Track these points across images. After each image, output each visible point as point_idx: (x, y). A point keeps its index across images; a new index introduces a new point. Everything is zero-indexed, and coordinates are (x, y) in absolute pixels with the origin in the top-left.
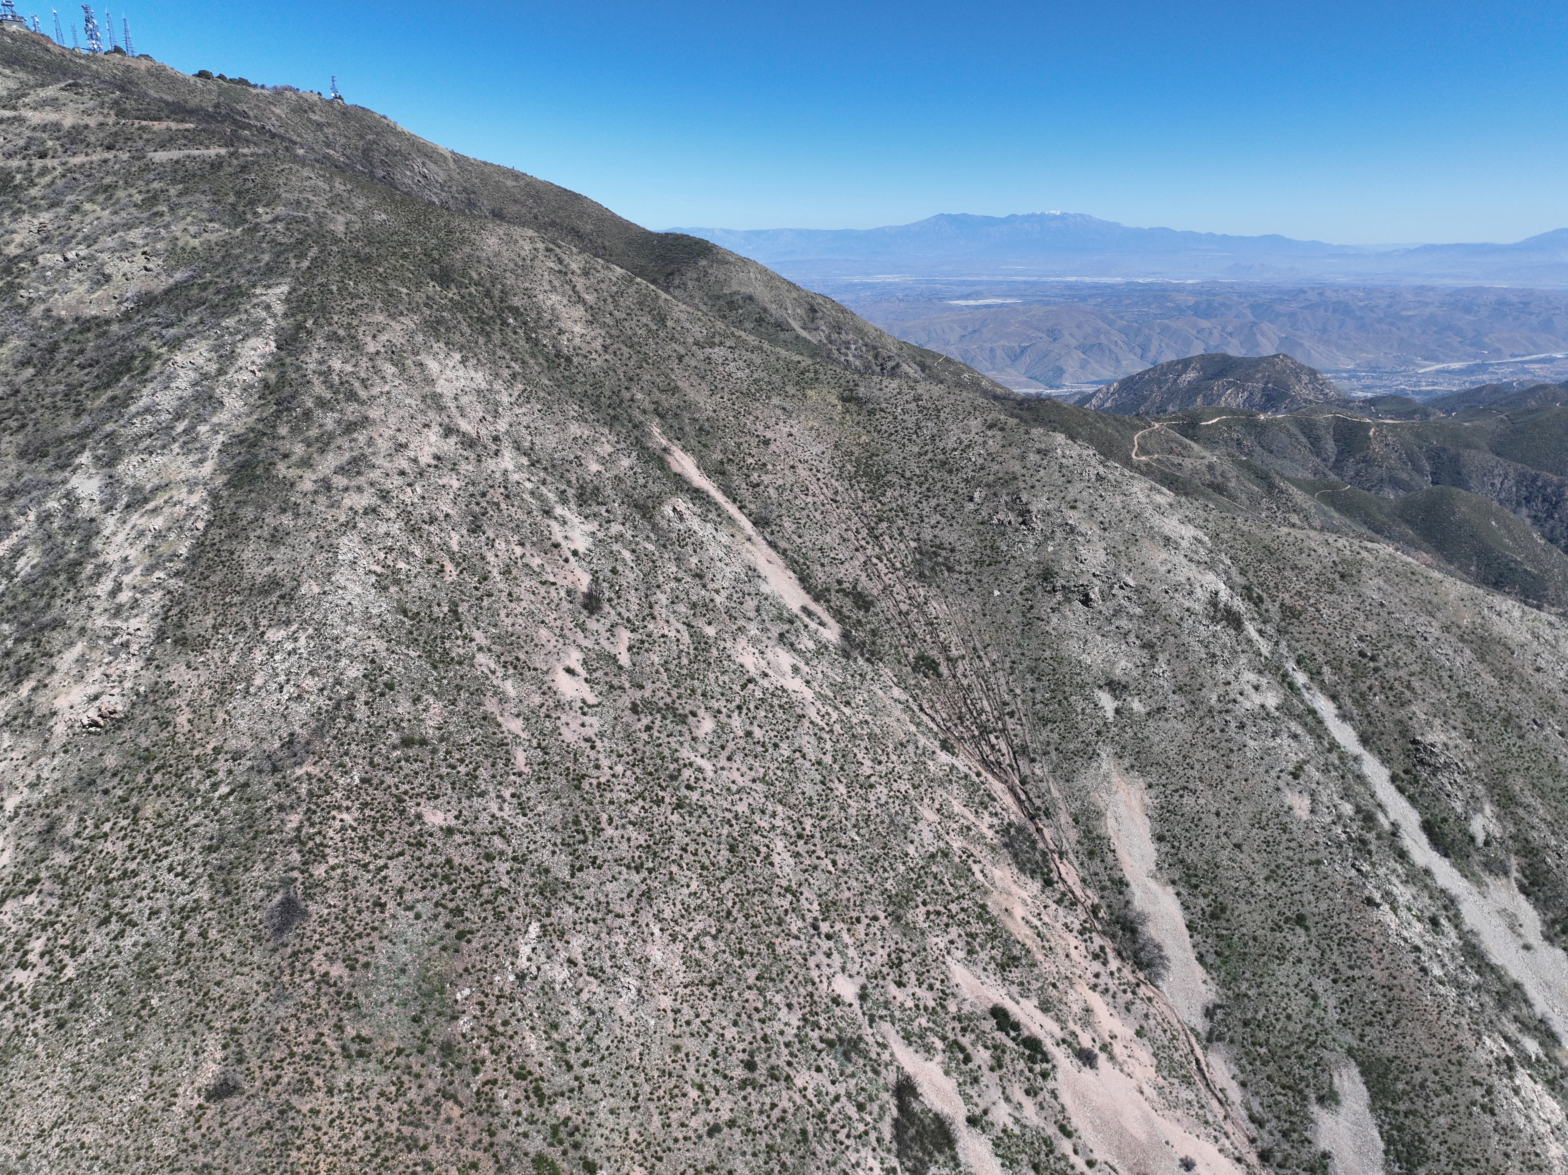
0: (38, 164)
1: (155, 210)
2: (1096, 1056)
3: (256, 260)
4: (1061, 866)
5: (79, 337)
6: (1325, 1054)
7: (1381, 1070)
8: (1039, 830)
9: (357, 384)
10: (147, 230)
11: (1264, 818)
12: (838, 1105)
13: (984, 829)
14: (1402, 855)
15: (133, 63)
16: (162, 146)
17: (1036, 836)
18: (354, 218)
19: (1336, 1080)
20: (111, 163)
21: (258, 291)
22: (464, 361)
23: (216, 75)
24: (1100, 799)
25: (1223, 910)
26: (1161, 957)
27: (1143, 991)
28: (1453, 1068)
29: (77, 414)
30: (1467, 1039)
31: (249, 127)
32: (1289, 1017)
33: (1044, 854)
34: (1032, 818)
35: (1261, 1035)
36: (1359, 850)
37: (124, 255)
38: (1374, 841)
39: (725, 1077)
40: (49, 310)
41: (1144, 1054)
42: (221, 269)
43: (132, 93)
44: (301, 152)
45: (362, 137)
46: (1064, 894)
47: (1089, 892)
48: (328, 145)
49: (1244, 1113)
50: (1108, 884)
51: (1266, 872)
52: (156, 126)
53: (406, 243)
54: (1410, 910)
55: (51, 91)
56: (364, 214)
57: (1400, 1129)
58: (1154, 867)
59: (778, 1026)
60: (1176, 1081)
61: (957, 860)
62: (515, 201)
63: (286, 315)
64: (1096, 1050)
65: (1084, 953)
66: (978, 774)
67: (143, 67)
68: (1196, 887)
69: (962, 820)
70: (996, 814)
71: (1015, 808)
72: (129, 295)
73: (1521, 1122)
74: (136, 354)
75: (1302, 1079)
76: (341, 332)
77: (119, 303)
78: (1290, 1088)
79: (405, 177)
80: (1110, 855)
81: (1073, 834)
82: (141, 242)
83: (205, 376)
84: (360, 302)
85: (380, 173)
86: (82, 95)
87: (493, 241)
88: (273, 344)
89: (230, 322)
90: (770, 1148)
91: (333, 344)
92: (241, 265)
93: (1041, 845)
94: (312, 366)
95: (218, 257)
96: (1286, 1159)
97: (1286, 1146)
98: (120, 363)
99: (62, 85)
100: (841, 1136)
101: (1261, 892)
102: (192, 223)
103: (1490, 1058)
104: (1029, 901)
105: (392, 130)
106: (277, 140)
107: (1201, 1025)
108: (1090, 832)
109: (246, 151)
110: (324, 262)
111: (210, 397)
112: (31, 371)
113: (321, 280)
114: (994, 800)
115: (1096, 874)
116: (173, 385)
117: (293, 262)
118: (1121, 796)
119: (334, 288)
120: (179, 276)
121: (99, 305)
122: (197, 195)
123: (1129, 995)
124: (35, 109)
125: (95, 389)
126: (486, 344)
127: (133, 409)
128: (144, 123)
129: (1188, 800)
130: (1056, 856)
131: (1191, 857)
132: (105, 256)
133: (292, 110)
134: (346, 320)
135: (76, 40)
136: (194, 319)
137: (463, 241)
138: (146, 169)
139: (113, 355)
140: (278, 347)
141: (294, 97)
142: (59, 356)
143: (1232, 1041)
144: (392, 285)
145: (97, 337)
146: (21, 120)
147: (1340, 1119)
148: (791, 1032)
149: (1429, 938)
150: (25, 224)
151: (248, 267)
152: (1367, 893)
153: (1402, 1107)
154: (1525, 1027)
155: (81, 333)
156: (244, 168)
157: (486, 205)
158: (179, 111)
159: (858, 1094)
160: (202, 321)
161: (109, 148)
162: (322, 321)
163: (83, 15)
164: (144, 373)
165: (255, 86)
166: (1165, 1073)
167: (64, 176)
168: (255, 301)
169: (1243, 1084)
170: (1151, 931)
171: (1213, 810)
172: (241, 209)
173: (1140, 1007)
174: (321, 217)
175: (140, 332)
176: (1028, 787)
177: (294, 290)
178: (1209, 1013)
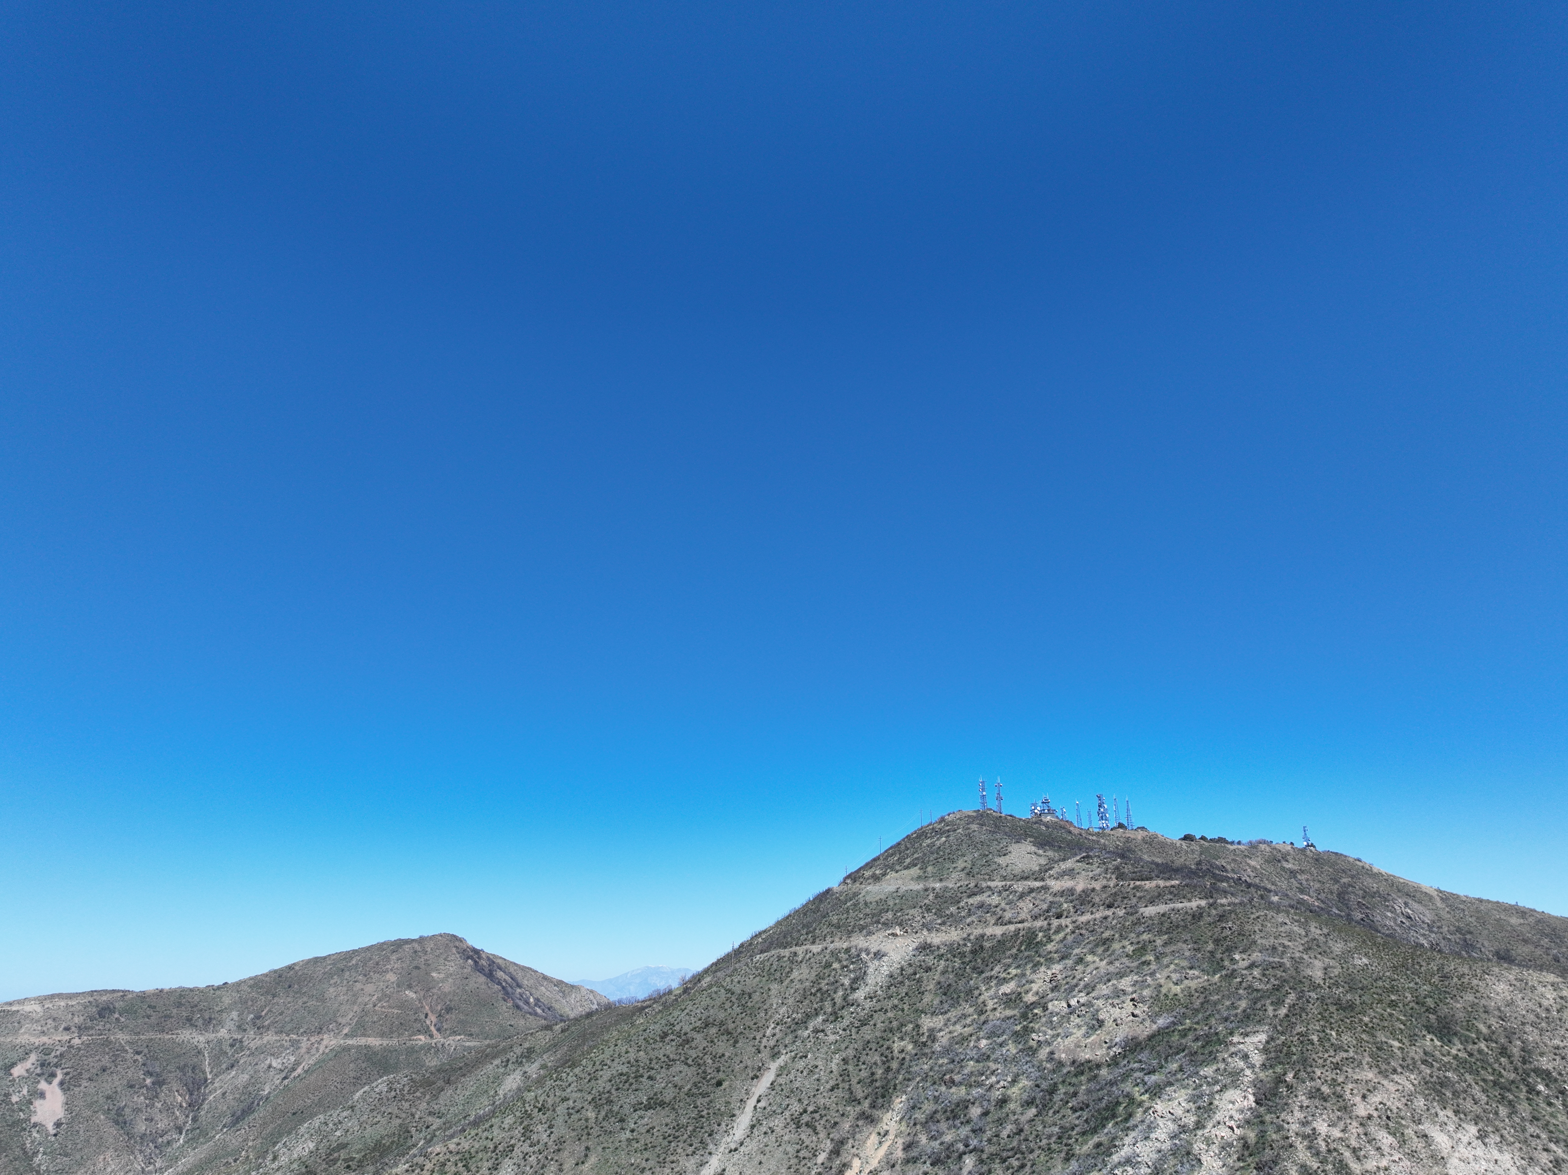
0: (1055, 923)
1: (1143, 959)
3: (1233, 1006)
5: (1074, 1080)
9: (1347, 1154)
10: (1136, 978)
15: (1130, 834)
16: (1152, 902)
18: (1332, 963)
20: (1109, 920)
21: (1235, 1039)
22: (1482, 1136)
23: (1198, 837)
29: (1067, 1160)
31: (1226, 879)
37: (1116, 1001)
40: (1052, 1053)
42: (1200, 1016)
43: (1130, 859)
44: (1275, 899)
45: (1336, 881)
48: (1302, 891)
52: (1148, 885)
53: (1393, 990)
55: (1069, 864)
56: (1343, 959)
62: (1526, 941)
63: (1264, 1066)
67: (1140, 837)
72: (1117, 1040)
74: (1121, 1099)
76: (1325, 1089)
77: (1109, 1048)
79: (1386, 919)
82: (1130, 989)
83: (1183, 1129)
84: (1345, 1055)
85: (1358, 916)
86: (1092, 864)
87: (1501, 987)
88: (1252, 1098)
89: (1208, 1071)
91: (1317, 1102)
92: (1219, 1012)
94: (1295, 1127)
95: (1197, 1004)
98: (1107, 1108)
99: (1078, 858)
102: (1175, 971)
105: (1369, 872)
106: (1252, 890)
109: (1224, 901)
110: (1303, 1009)
111: (1188, 1153)
112: (1033, 1111)
113: (1299, 1029)
116: (1153, 1136)
117: (1270, 1009)
119: (1315, 1038)
120: (1161, 1022)
121: (1092, 1049)
122: (1180, 944)
124: (1057, 879)
125: (1084, 1133)
126: (1509, 1116)
127: (1115, 1158)
128: (1138, 883)
132: (1100, 1003)
133: (1266, 861)
134: (1330, 1076)
135: (1091, 822)
136: (1174, 1066)
137: (1463, 988)
138: (1138, 922)
139: (1100, 1100)
140: (1257, 1102)
141: (1268, 849)
142: (1057, 1098)
144: (1381, 1037)
145: (1089, 1080)
146: (1046, 888)
150: (1041, 975)
151: (1225, 1014)
155: (1076, 1076)
156: (1222, 918)
157: (1488, 947)
158: (1167, 870)
160: (1181, 1069)
161: (1110, 906)
162: (1303, 1074)
163: (1097, 802)
164: (1126, 1120)
165: (1232, 843)
167: (1073, 932)
168: (1233, 1049)
172: (1219, 956)
174: (1297, 963)
175: (1125, 1077)
177: (1271, 1039)
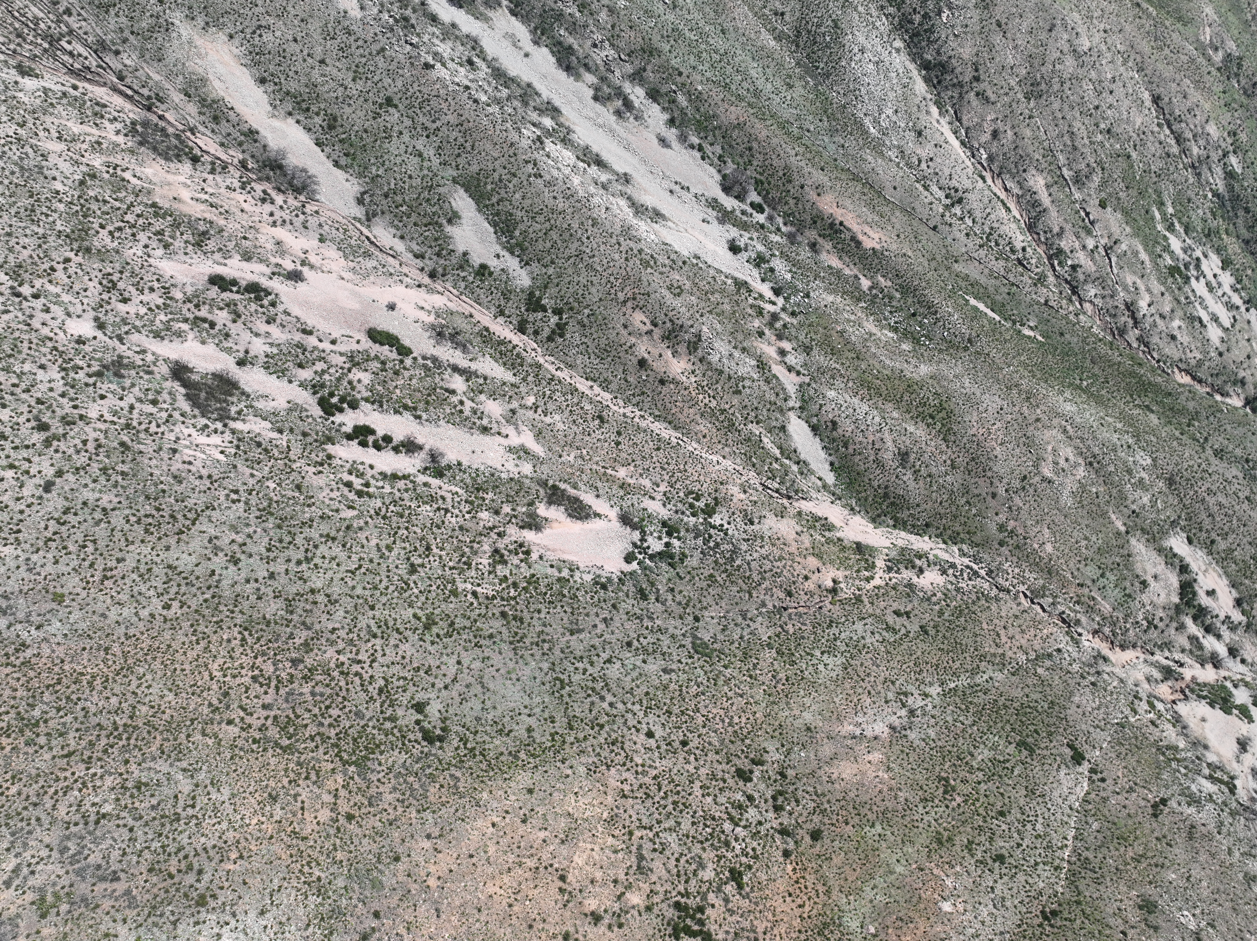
2: (301, 272)
4: (197, 141)
6: (441, 190)
7: (476, 183)
8: (161, 117)
11: (331, 29)
12: (135, 412)
13: (114, 138)
14: (434, 19)
17: (162, 124)
19: (453, 204)
24: (196, 66)
25: (335, 119)
26: (309, 177)
27: (309, 208)
28: (512, 160)
30: (513, 136)
32: (410, 177)
33: (178, 137)
34: (149, 109)
35: (399, 199)
36: (405, 27)
38: (412, 16)
39: (27, 447)
41: (331, 252)
46: (213, 163)
47: (231, 152)
49: (410, 256)
50: (242, 138)
51: (351, 75)
54: (453, 60)
57: (498, 214)
58: (270, 109)
59: (44, 387)
60: (360, 259)
61: (107, 176)
64: (299, 268)
65: (254, 202)
66: (75, 88)
68: (308, 110)
69: (88, 138)
70: (115, 119)
71: (128, 106)
73: (555, 173)
75: (434, 214)
78: (430, 224)
80: (231, 113)
81: (192, 109)
90: (104, 470)
93: (171, 130)
96: (445, 269)
97: (442, 261)
100: (153, 428)
101: (355, 92)
103: (530, 142)
104: (189, 182)
107: (359, 212)
108: (204, 100)
114: (105, 106)
115: (229, 134)
118: (213, 56)
123: (302, 217)
129: (267, 37)
130: (188, 134)
131: (293, 86)
143: (383, 213)
147: (465, 227)
148: (59, 386)
149: (471, 77)
152: (422, 60)
153: (494, 200)
154: (541, 111)
159: (146, 395)
166: (351, 258)
169: (402, 237)
170: (293, 160)
171: (291, 38)
173: (313, 222)
176: (128, 81)
178: (360, 201)
